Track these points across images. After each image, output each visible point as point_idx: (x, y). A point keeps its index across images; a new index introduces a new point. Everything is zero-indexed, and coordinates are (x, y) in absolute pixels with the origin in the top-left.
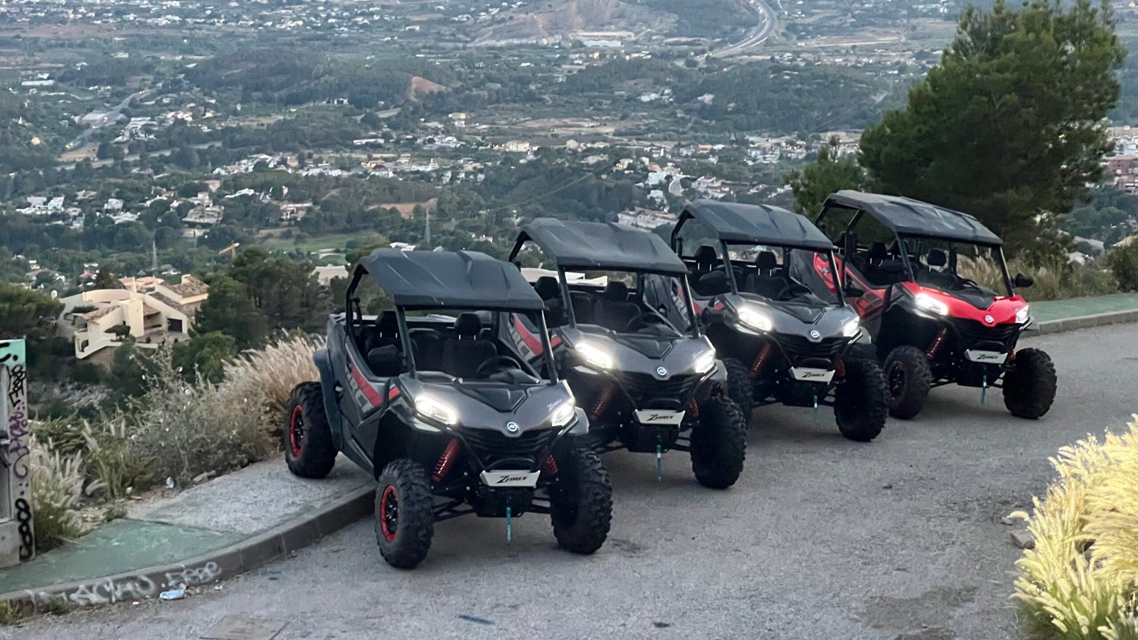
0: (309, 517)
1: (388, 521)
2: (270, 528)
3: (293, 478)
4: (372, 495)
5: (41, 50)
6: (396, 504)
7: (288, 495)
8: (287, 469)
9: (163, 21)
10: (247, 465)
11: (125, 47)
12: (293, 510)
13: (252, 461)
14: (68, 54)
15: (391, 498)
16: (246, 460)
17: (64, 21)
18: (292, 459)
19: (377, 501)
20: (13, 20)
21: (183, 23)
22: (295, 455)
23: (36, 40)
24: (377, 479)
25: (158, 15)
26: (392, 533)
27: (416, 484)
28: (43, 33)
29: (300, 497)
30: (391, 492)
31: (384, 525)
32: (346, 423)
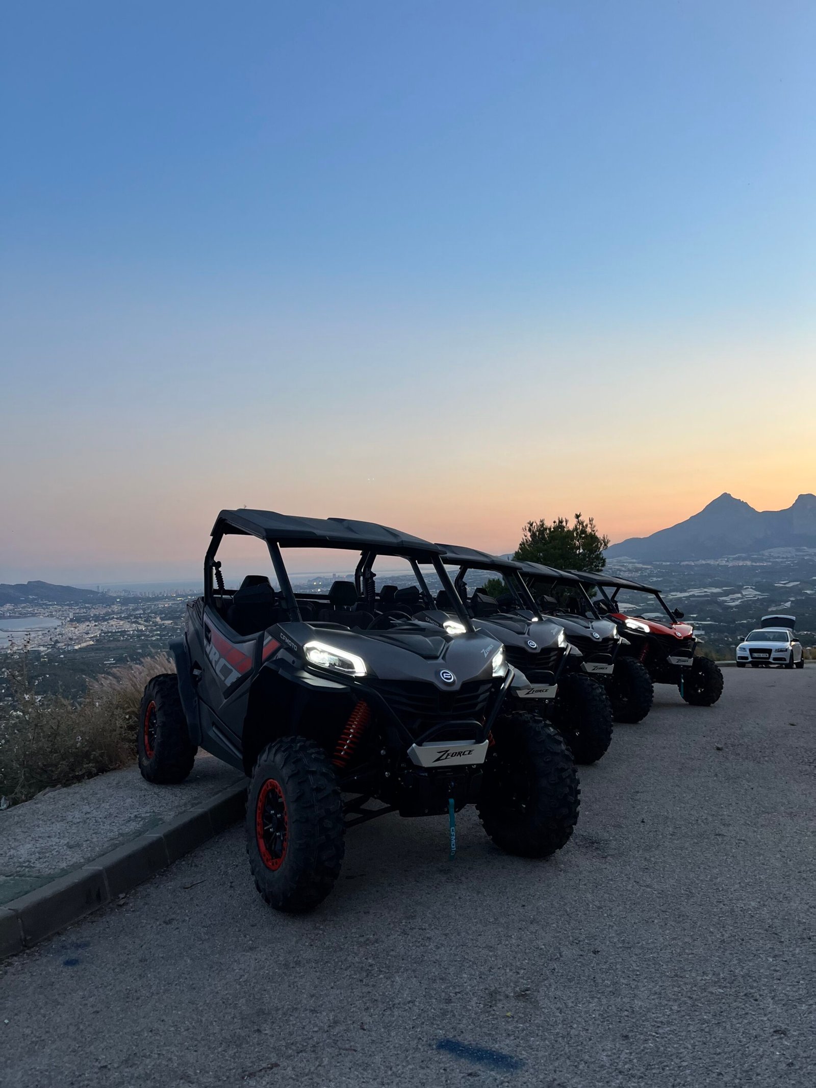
0: (154, 835)
1: (267, 836)
2: (89, 861)
3: (145, 785)
4: (242, 796)
5: (111, 651)
6: (280, 808)
7: (132, 807)
8: (140, 776)
9: (154, 639)
10: (97, 774)
11: (140, 648)
12: (133, 826)
13: (103, 769)
14: (120, 651)
15: (272, 799)
16: (94, 770)
17: (119, 641)
18: (145, 762)
19: (250, 806)
20: (101, 641)
21: (161, 639)
22: (148, 758)
23: (109, 647)
24: (249, 774)
25: (152, 636)
26: (276, 855)
27: (313, 773)
28: (112, 645)
29: (148, 808)
30: (273, 790)
31: (262, 842)
32: (205, 707)
